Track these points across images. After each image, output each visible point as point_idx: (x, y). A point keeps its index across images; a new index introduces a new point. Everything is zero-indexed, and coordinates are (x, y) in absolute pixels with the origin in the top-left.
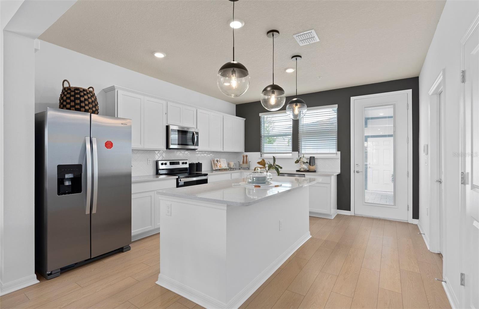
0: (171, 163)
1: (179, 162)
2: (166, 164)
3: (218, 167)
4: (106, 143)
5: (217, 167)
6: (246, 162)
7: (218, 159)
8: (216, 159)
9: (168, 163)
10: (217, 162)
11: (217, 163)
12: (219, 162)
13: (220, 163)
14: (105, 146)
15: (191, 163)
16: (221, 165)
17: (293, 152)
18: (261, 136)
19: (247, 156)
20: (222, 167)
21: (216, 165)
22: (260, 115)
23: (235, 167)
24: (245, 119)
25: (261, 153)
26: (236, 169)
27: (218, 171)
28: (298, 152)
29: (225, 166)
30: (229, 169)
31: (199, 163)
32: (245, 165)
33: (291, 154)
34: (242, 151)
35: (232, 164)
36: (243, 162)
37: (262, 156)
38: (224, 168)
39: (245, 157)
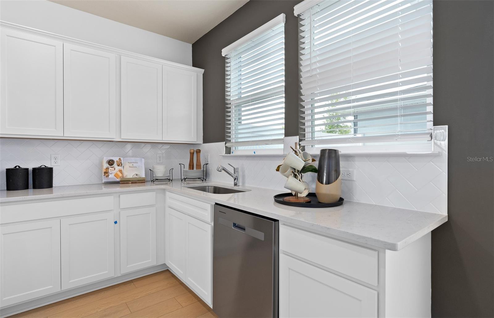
3: (110, 176)
5: (108, 176)
6: (199, 166)
7: (116, 159)
8: (105, 160)
10: (112, 165)
11: (107, 168)
12: (115, 165)
13: (118, 168)
15: (12, 167)
16: (120, 171)
17: (285, 136)
18: (227, 104)
19: (200, 152)
20: (123, 177)
21: (105, 173)
22: (224, 52)
23: (169, 176)
24: (203, 71)
25: (226, 143)
26: (171, 181)
27: (111, 185)
28: (298, 136)
29: (137, 173)
30: (147, 181)
31: (43, 168)
32: (195, 173)
33: (283, 145)
34: (196, 141)
35: (160, 172)
36: (191, 166)
37: (231, 151)
38: (131, 177)
39: (194, 153)
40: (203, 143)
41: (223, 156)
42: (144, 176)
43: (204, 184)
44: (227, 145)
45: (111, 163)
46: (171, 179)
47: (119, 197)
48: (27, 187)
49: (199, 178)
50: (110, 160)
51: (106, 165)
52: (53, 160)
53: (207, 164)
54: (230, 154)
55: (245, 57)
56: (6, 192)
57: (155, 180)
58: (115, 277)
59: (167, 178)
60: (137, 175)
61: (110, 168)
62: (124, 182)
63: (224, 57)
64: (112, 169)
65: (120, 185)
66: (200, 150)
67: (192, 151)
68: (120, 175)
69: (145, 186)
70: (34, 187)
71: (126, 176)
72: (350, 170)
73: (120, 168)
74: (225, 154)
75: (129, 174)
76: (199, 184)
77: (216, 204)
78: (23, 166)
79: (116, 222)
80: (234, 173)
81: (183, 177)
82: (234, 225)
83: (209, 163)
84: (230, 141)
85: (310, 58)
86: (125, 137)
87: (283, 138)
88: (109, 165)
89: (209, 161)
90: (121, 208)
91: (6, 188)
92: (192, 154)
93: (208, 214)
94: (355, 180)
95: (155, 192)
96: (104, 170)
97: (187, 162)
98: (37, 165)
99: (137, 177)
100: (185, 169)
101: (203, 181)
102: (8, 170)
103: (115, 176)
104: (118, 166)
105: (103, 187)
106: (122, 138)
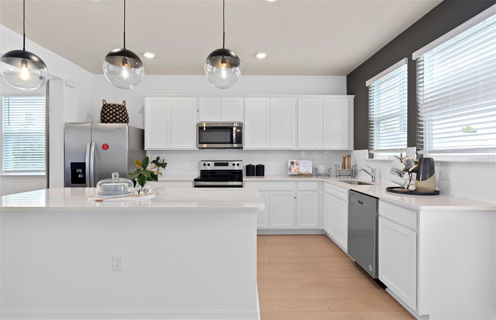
0: (216, 164)
1: (228, 163)
2: (209, 165)
3: (293, 171)
4: (103, 146)
5: (291, 171)
6: (349, 166)
7: (295, 161)
8: (290, 161)
9: (212, 164)
10: (293, 164)
11: (291, 166)
12: (295, 165)
13: (296, 166)
14: (102, 148)
15: (248, 164)
16: (298, 168)
17: (408, 147)
18: (371, 121)
19: (350, 157)
20: (299, 172)
21: (289, 169)
22: (368, 83)
23: (328, 173)
24: (353, 96)
25: (369, 151)
26: (329, 177)
27: (292, 177)
28: (415, 147)
29: (307, 170)
30: (314, 176)
31: (260, 166)
32: (347, 171)
33: (406, 153)
34: (348, 148)
35: (322, 169)
36: (344, 167)
37: (374, 156)
38: (304, 172)
39: (345, 157)
40: (354, 150)
41: (367, 160)
42: (311, 172)
43: (353, 180)
44: (370, 152)
45: (292, 163)
46: (329, 175)
47: (297, 183)
48: (254, 175)
49: (349, 176)
50: (292, 162)
51: (290, 165)
52: (264, 161)
53: (356, 165)
54: (373, 158)
55: (383, 87)
56: (246, 176)
57: (318, 175)
58: (295, 229)
59: (326, 174)
60: (307, 171)
61: (292, 167)
62: (300, 175)
63: (368, 87)
64: (293, 167)
65: (297, 177)
66: (350, 155)
67: (344, 156)
68: (298, 171)
69: (312, 178)
70: (257, 175)
71: (301, 172)
72: (448, 172)
73: (297, 166)
74: (369, 158)
75: (303, 171)
76: (350, 179)
77: (351, 190)
78: (252, 164)
79: (295, 198)
80: (372, 173)
81: (338, 174)
82: (359, 201)
83: (358, 164)
84: (373, 149)
85: (423, 95)
86: (301, 147)
87: (406, 148)
88: (292, 164)
89: (357, 163)
90: (298, 190)
91: (246, 175)
92: (344, 158)
93: (346, 196)
94: (451, 180)
95: (317, 183)
96: (289, 168)
97: (341, 164)
98: (258, 164)
99: (307, 172)
100: (339, 169)
101: (352, 177)
102: (247, 166)
103: (295, 171)
104: (297, 165)
105: (288, 177)
106: (299, 148)
